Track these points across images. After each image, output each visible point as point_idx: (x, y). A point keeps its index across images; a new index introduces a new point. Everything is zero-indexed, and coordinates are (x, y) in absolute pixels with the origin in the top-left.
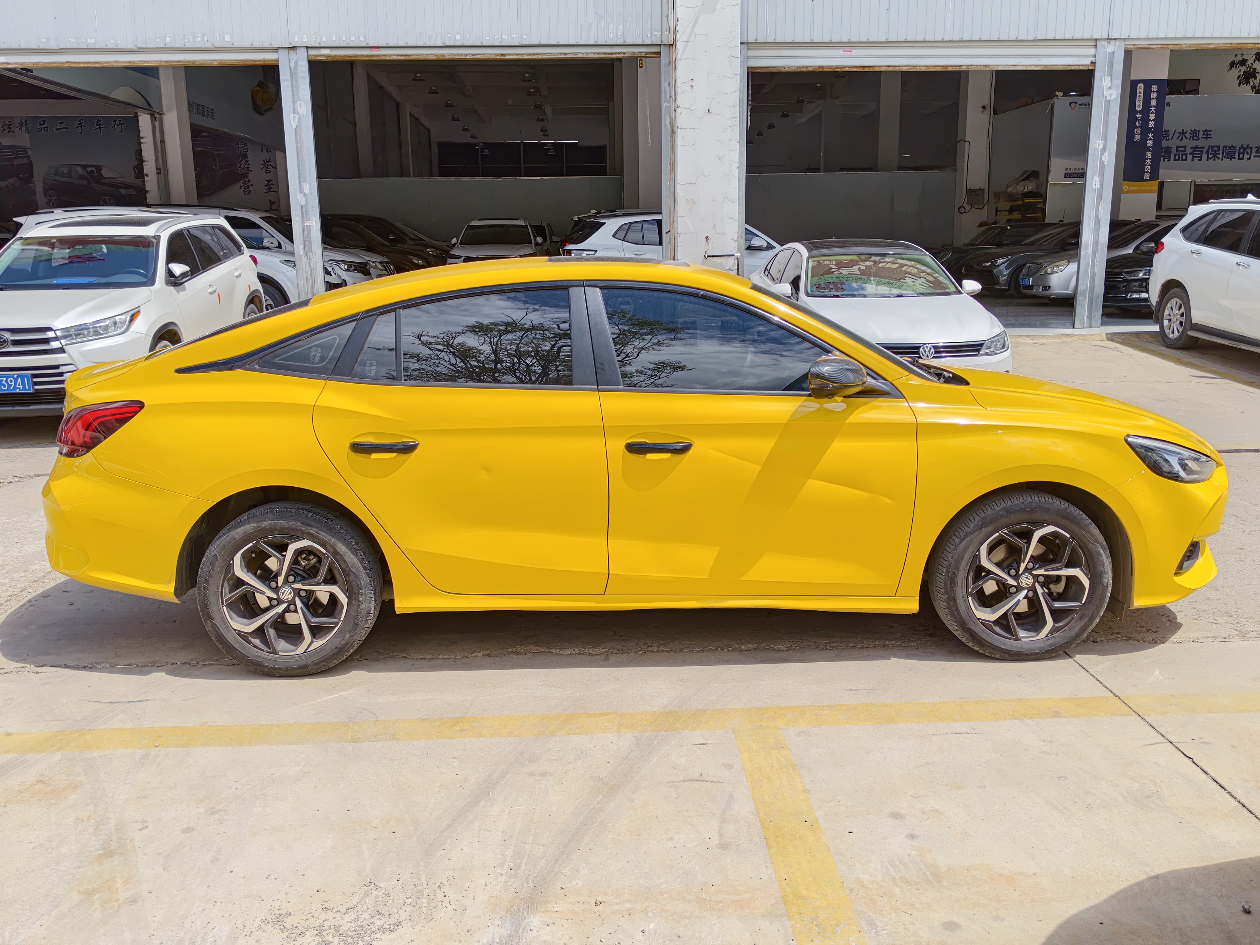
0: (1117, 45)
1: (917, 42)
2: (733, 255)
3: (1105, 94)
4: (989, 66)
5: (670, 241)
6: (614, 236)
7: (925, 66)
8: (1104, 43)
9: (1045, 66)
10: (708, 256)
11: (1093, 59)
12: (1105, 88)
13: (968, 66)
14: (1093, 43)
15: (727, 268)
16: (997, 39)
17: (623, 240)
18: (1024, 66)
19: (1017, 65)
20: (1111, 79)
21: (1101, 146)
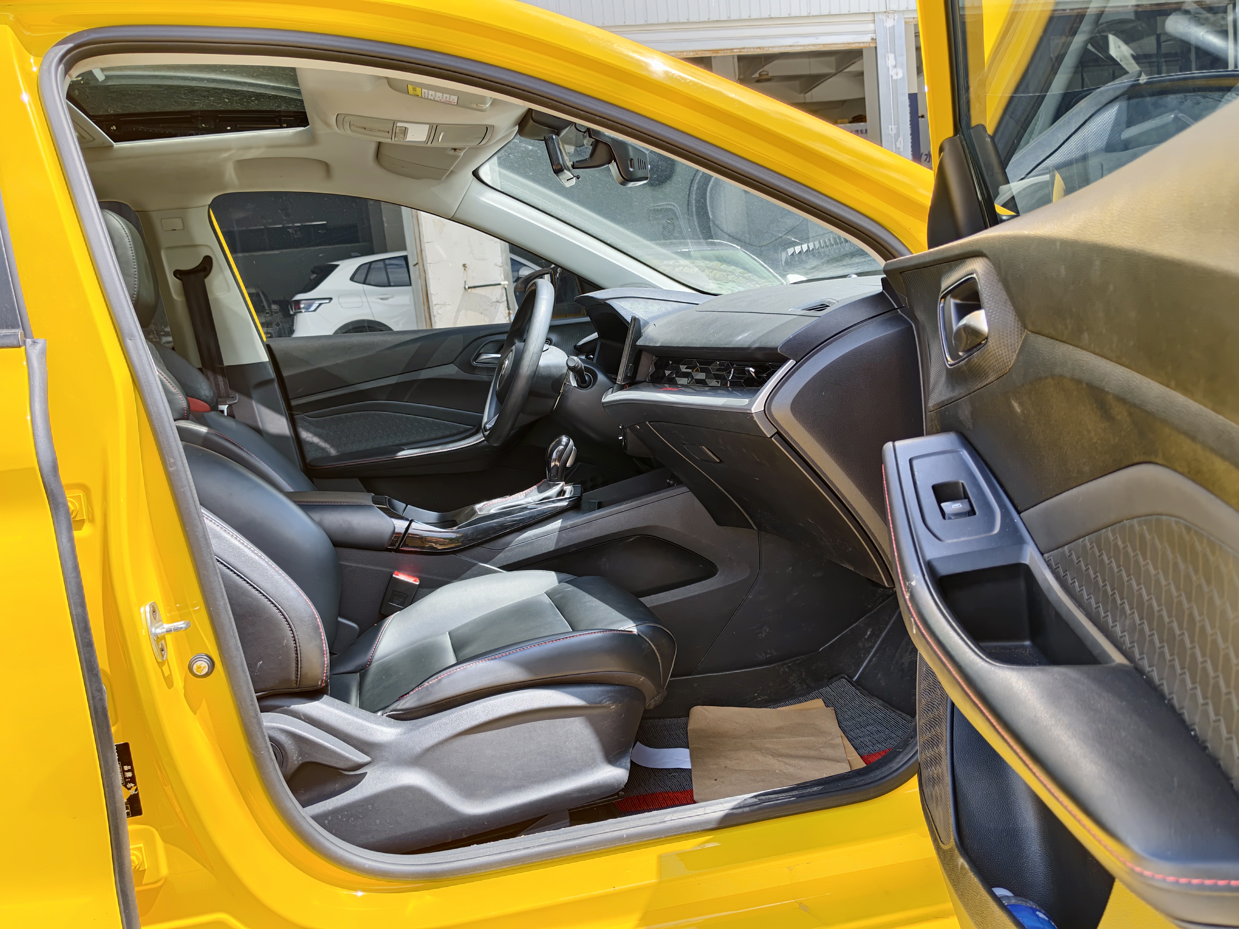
0: (896, 18)
1: (679, 23)
2: (500, 284)
3: (890, 74)
4: (763, 48)
5: (420, 275)
6: (352, 279)
7: (693, 51)
8: (883, 17)
9: (824, 45)
10: (469, 288)
11: (874, 36)
12: (890, 66)
13: (740, 49)
14: (870, 18)
15: (494, 300)
16: (767, 16)
17: (364, 283)
18: (801, 46)
19: (794, 46)
20: (895, 56)
21: (894, 131)
